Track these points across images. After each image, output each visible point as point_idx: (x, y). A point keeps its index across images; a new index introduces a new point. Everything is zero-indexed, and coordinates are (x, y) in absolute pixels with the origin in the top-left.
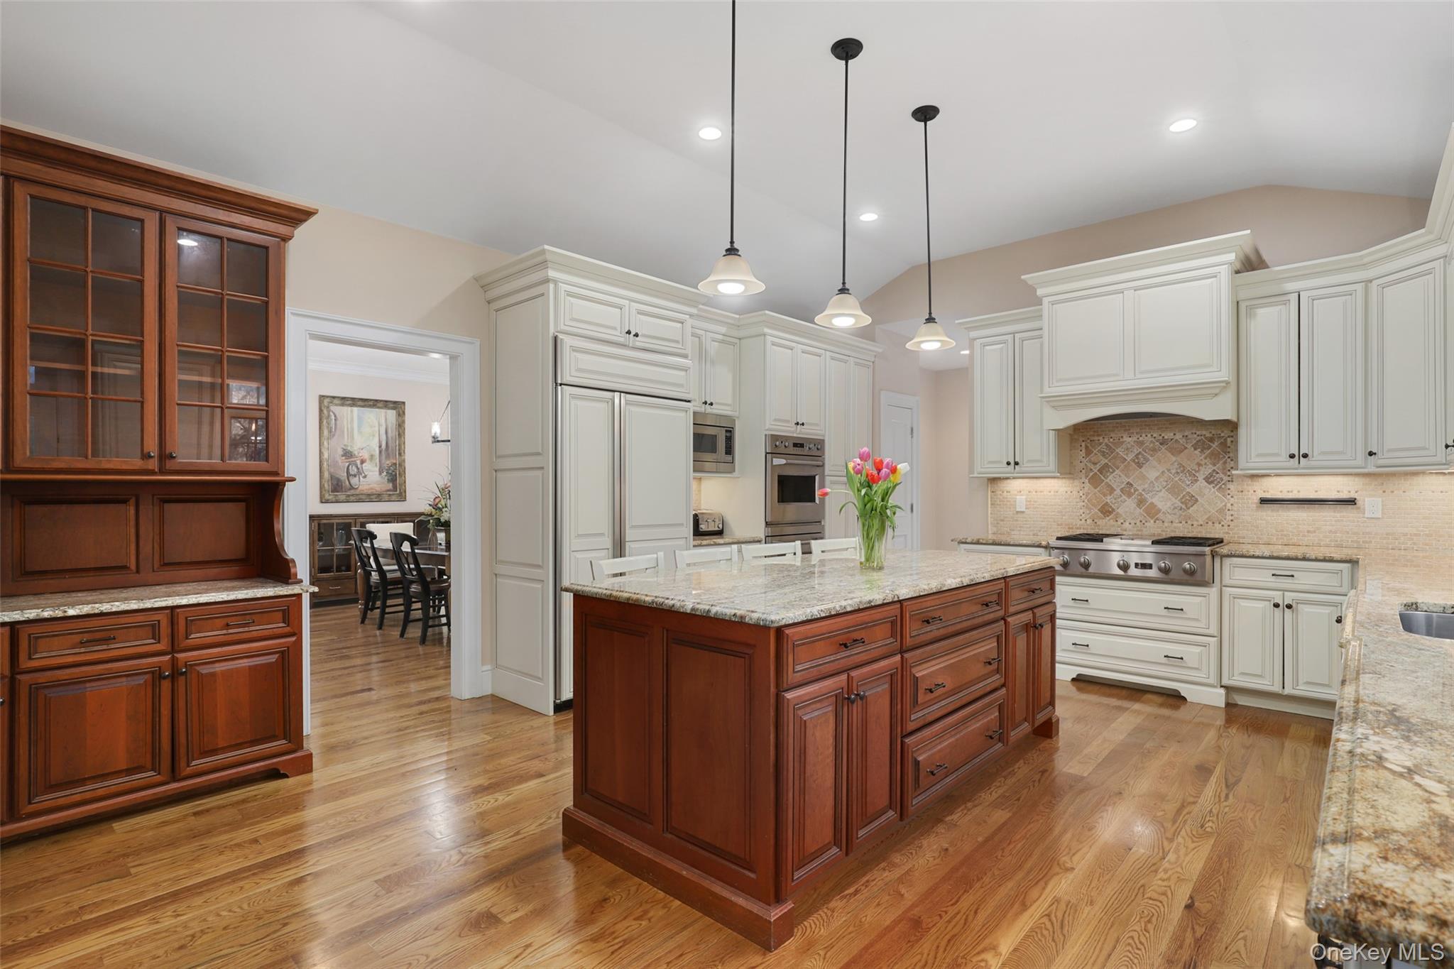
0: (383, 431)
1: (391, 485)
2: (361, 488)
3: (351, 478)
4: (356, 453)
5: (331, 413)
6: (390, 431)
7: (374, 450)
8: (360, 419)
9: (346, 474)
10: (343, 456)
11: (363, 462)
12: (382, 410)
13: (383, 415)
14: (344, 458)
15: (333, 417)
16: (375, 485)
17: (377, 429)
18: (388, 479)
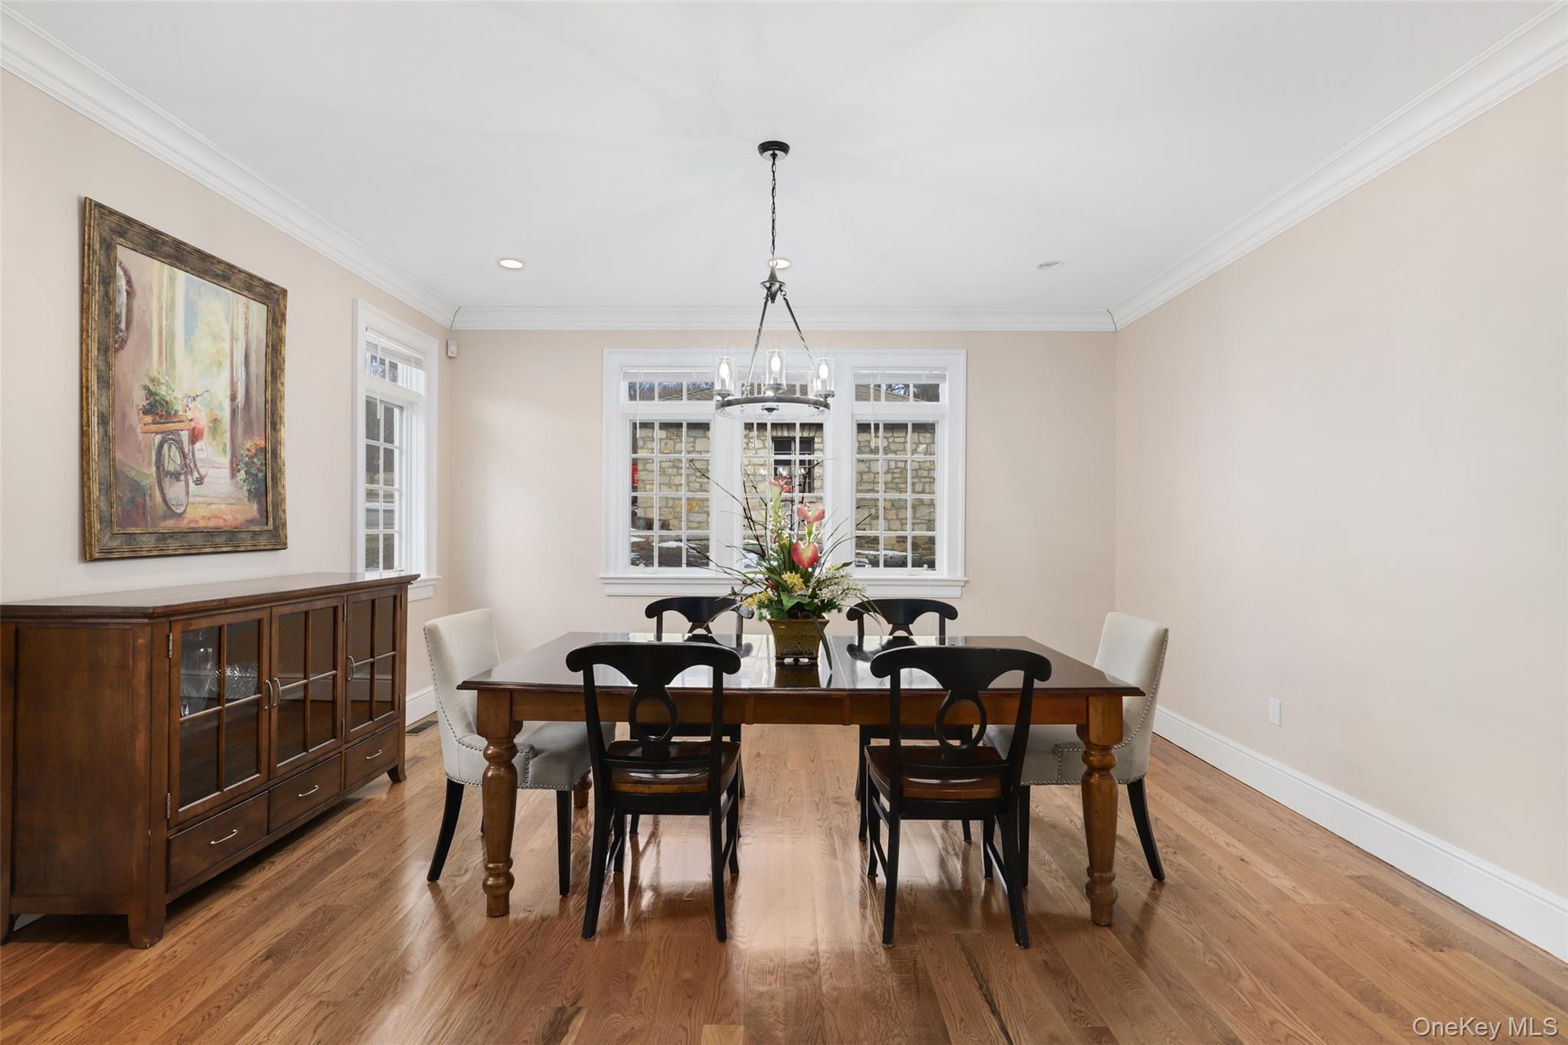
0: (239, 358)
1: (255, 506)
2: (191, 513)
3: (167, 481)
4: (179, 407)
5: (119, 271)
6: (253, 357)
7: (221, 408)
8: (191, 311)
9: (154, 469)
10: (146, 412)
11: (195, 437)
12: (241, 300)
13: (242, 310)
14: (149, 419)
15: (122, 283)
16: (223, 507)
17: (226, 346)
18: (249, 491)
